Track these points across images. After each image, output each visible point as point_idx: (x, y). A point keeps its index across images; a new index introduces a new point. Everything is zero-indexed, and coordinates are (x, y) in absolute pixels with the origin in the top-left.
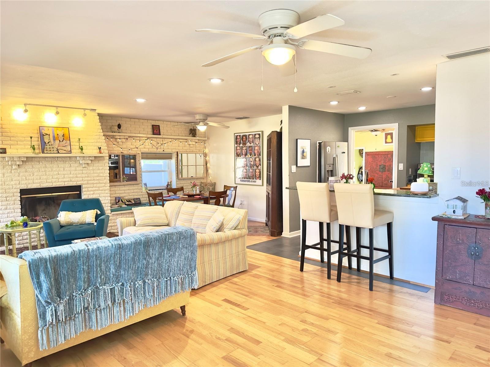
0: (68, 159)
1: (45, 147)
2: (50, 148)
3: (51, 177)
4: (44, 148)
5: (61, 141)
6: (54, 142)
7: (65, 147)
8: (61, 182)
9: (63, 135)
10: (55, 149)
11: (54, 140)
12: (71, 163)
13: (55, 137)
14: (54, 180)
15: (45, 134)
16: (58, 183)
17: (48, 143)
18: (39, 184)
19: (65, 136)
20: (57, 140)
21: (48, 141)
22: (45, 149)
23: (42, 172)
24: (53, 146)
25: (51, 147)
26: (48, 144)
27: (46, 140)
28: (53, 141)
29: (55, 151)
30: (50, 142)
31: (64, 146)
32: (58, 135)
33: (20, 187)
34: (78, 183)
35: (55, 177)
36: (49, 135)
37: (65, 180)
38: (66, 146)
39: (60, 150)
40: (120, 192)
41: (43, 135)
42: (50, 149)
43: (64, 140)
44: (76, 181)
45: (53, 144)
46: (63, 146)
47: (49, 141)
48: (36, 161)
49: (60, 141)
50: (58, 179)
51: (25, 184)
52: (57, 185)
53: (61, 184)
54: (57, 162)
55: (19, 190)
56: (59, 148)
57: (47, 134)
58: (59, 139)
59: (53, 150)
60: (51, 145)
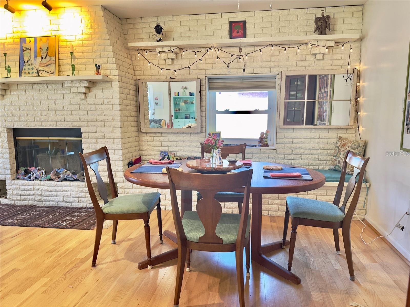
0: (60, 86)
1: (24, 68)
2: (29, 69)
3: (39, 114)
4: (22, 70)
5: (44, 57)
6: (35, 61)
7: (48, 67)
8: (52, 121)
9: (48, 48)
10: (35, 71)
11: (36, 57)
12: (64, 92)
13: (36, 53)
14: (43, 118)
15: (25, 49)
16: (48, 123)
17: (28, 61)
18: (26, 123)
19: (49, 49)
20: (39, 56)
22: (23, 71)
23: (29, 105)
24: (33, 66)
25: (30, 67)
26: (27, 64)
27: (26, 59)
28: (34, 58)
29: (35, 73)
30: (29, 60)
31: (47, 66)
32: (40, 48)
33: (6, 125)
34: (75, 125)
35: (45, 113)
36: (30, 50)
37: (56, 118)
38: (48, 65)
39: (41, 72)
40: (169, 143)
41: (23, 50)
42: (29, 71)
43: (48, 56)
44: (72, 120)
45: (33, 63)
46: (46, 65)
47: (30, 58)
48: (22, 90)
49: (42, 58)
50: (48, 117)
51: (11, 121)
52: (47, 126)
53: (52, 124)
54: (46, 91)
55: (5, 129)
56: (40, 69)
57: (27, 49)
58: (41, 55)
59: (33, 73)
60: (30, 64)
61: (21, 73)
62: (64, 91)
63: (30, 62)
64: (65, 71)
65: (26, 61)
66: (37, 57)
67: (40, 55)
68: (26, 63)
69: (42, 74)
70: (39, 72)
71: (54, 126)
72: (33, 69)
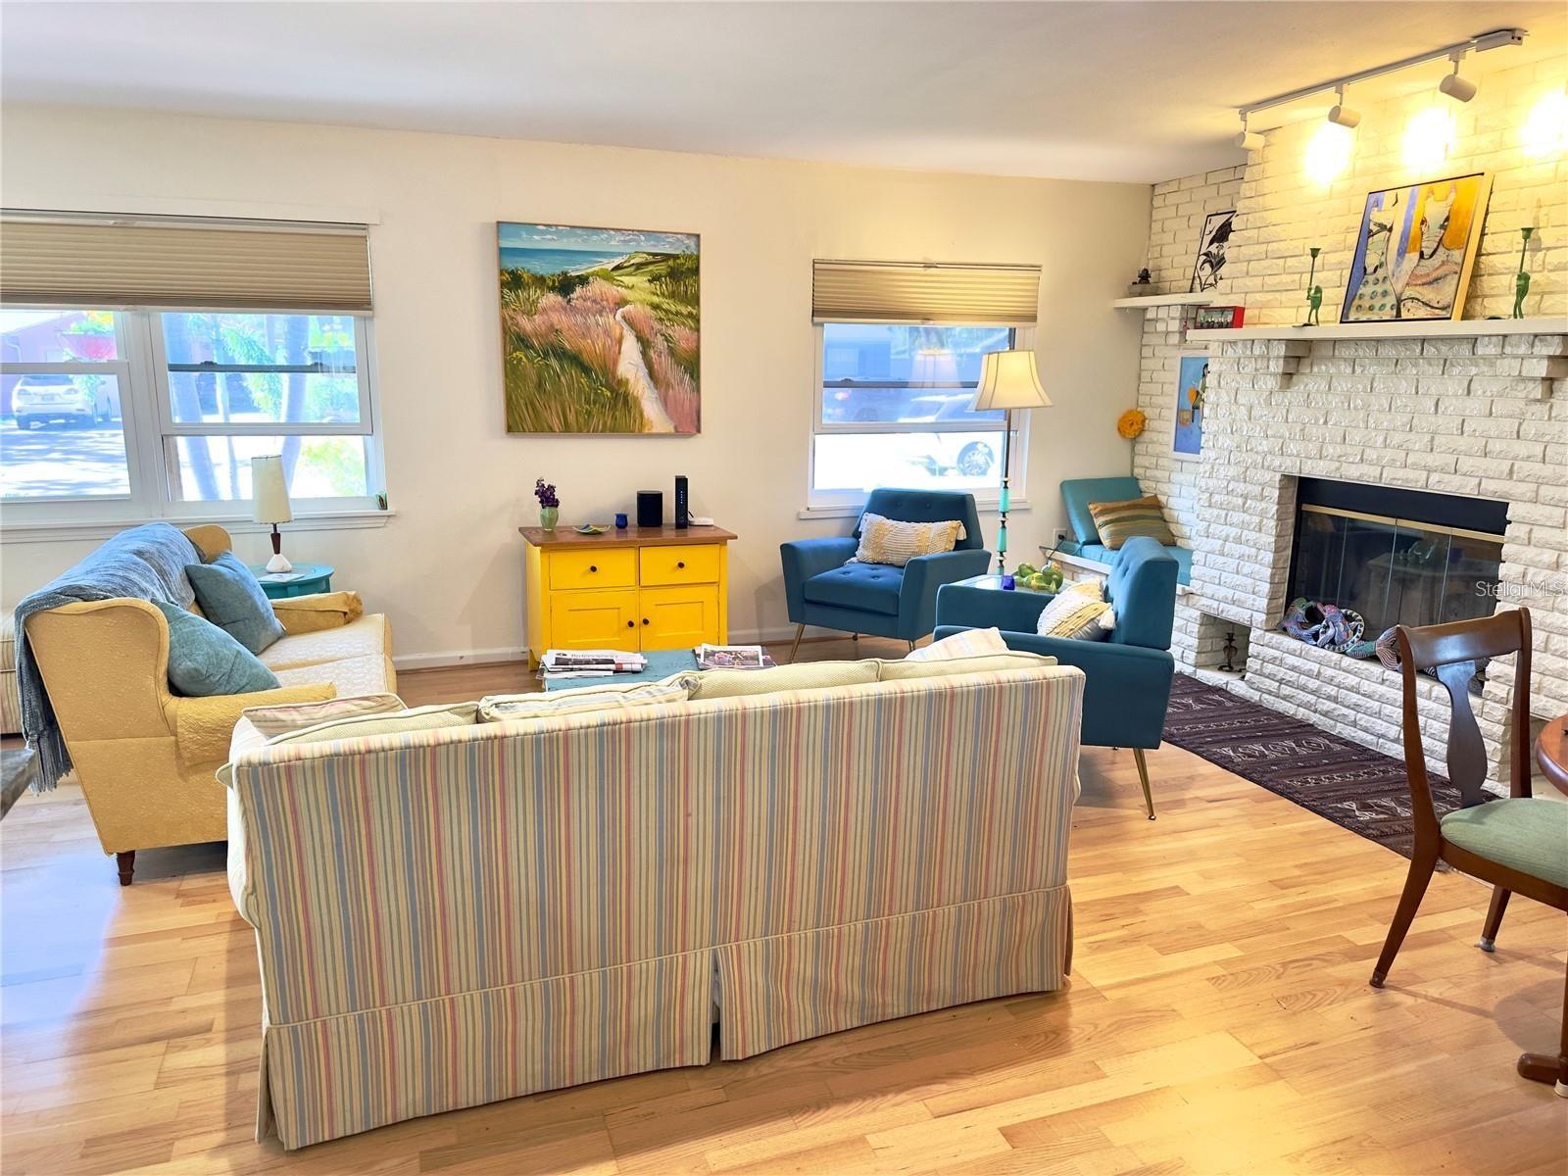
0: (1465, 350)
1: (1360, 292)
2: (1373, 295)
3: (1380, 439)
4: (1353, 299)
5: (1427, 252)
6: (1398, 266)
7: (1435, 285)
8: (1415, 467)
9: (1447, 219)
10: (1391, 300)
12: (1474, 370)
13: (1407, 239)
14: (1388, 454)
15: (1374, 229)
16: (1401, 473)
17: (1376, 270)
18: (1337, 464)
19: (1451, 224)
20: (1414, 250)
21: (1378, 263)
22: (1356, 302)
23: (1355, 408)
25: (1379, 289)
26: (1371, 278)
27: (1372, 261)
29: (1388, 307)
31: (1430, 283)
32: (1423, 222)
33: (1280, 466)
34: (1491, 490)
35: (1397, 438)
36: (1390, 230)
37: (1430, 460)
38: (1437, 280)
39: (1409, 304)
41: (1370, 231)
42: (1373, 302)
43: (1441, 249)
44: (1481, 473)
46: (1428, 279)
47: (1383, 259)
48: (1345, 360)
49: (1422, 256)
50: (1403, 454)
51: (1298, 456)
52: (1395, 482)
53: (1411, 477)
54: (1415, 365)
55: (1278, 477)
56: (1408, 293)
57: (1383, 227)
58: (1421, 247)
59: (1383, 306)
60: (1381, 280)
61: (1350, 309)
62: (1477, 366)
63: (1380, 273)
64: (1493, 296)
65: (1370, 270)
66: (1405, 252)
67: (1418, 246)
68: (1371, 274)
69: (1409, 310)
70: (1402, 306)
71: (1418, 487)
72: (1385, 294)
